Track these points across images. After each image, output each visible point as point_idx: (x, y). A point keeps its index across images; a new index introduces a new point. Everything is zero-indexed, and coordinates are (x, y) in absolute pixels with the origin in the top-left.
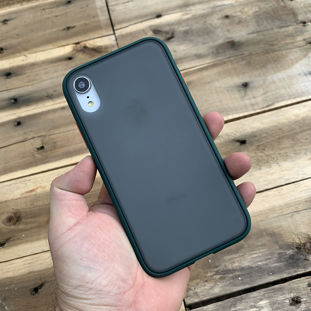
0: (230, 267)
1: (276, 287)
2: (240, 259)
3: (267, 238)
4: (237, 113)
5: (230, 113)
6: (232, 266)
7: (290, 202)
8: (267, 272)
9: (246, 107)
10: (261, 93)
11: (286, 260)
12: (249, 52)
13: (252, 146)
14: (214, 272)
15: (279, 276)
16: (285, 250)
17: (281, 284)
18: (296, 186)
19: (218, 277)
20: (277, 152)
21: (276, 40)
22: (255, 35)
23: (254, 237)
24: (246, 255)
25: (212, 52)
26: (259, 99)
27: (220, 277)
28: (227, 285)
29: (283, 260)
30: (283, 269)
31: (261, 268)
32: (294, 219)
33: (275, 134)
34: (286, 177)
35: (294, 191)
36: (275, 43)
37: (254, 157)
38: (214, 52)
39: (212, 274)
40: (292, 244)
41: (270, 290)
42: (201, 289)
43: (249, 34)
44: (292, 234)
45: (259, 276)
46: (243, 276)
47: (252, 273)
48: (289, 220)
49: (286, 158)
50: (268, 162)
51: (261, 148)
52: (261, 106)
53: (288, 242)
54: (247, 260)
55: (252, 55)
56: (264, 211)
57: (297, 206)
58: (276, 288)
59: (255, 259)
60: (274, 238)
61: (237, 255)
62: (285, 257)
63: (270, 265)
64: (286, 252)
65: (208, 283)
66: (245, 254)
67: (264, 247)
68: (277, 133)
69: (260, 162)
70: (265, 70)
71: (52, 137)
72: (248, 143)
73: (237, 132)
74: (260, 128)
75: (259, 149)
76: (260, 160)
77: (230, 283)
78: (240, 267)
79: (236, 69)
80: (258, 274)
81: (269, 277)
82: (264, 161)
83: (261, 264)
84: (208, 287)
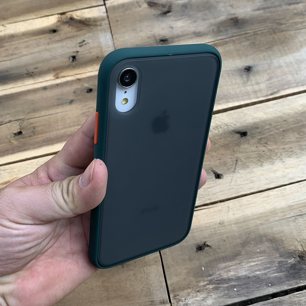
0: (226, 276)
1: (274, 300)
2: (236, 268)
3: (267, 244)
4: (238, 101)
5: (230, 100)
6: (227, 275)
7: (293, 204)
8: (266, 283)
9: (247, 95)
10: (266, 79)
11: (287, 270)
12: (254, 31)
13: (254, 139)
14: (207, 281)
15: (278, 288)
16: (287, 258)
17: (281, 298)
18: (301, 186)
19: (211, 287)
20: (281, 147)
21: (284, 18)
22: (261, 11)
23: (252, 242)
24: (243, 263)
25: (213, 30)
26: (263, 86)
27: (214, 287)
28: (221, 296)
29: (283, 269)
30: (283, 280)
31: (259, 278)
32: (297, 223)
33: (279, 126)
34: (291, 176)
35: (298, 192)
36: (283, 22)
37: (256, 151)
38: (215, 30)
39: (205, 283)
40: (294, 252)
41: (268, 303)
42: (192, 300)
43: (255, 10)
44: (294, 240)
45: (257, 287)
46: (239, 287)
47: (249, 283)
48: (292, 224)
49: (290, 153)
50: (270, 158)
51: (264, 141)
52: (265, 93)
53: (290, 250)
54: (244, 268)
55: (257, 34)
56: (265, 213)
57: (300, 209)
58: (275, 301)
59: (253, 267)
60: (274, 245)
61: (234, 262)
62: (285, 266)
63: (269, 276)
64: (287, 261)
65: (201, 294)
66: (242, 261)
67: (263, 254)
68: (282, 125)
69: (262, 157)
70: (270, 53)
71: (32, 121)
72: (250, 135)
73: (237, 123)
74: (263, 119)
75: (262, 143)
76: (262, 155)
77: (224, 294)
78: (236, 276)
79: (239, 50)
80: (256, 285)
81: (268, 289)
82: (266, 157)
83: (260, 273)
84: (200, 298)
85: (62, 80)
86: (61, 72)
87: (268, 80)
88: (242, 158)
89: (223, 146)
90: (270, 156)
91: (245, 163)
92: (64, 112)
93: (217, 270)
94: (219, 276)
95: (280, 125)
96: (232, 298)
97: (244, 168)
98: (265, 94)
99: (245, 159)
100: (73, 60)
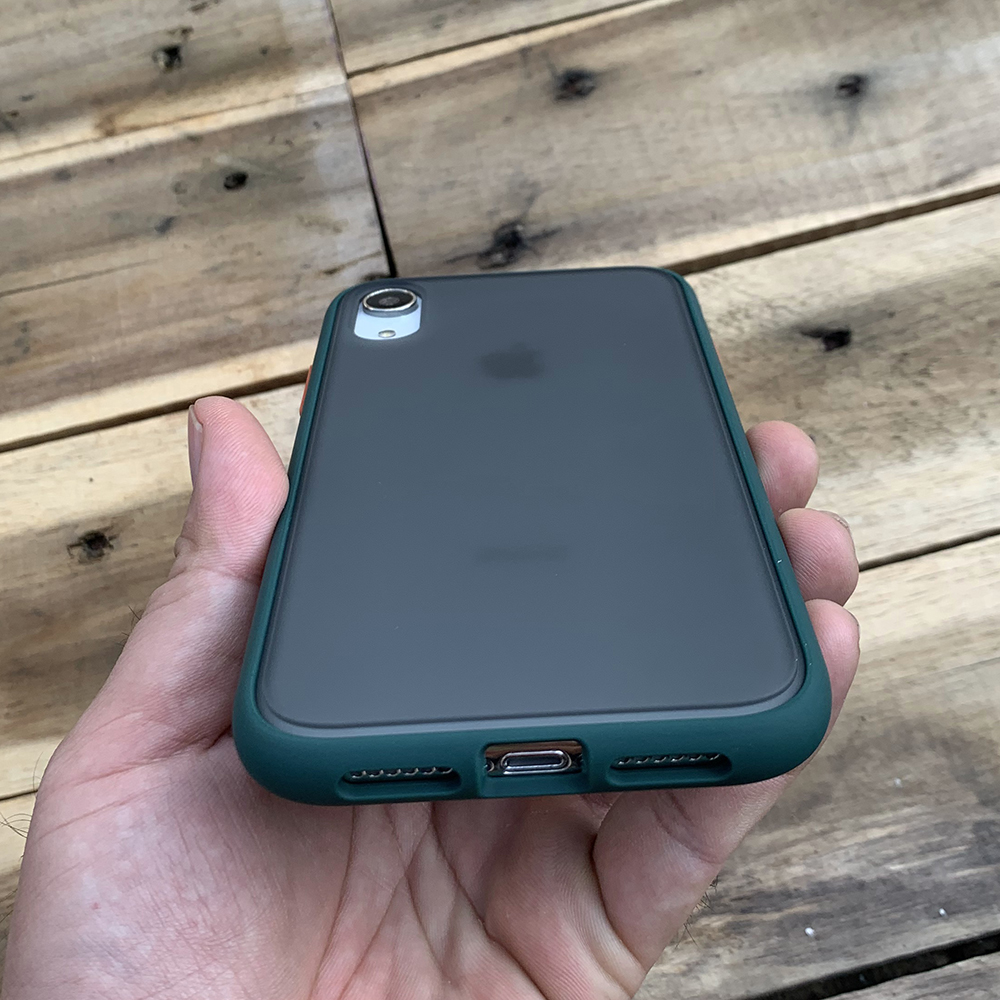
0: (772, 883)
1: (960, 968)
2: (812, 849)
3: (931, 758)
4: (814, 211)
5: (784, 209)
6: (777, 878)
8: (927, 905)
9: (852, 186)
10: (921, 124)
13: (877, 357)
15: (974, 921)
17: (984, 959)
19: (716, 922)
20: (984, 386)
23: (873, 751)
24: (840, 829)
26: (910, 151)
27: (729, 923)
28: (755, 958)
29: (993, 853)
30: (992, 893)
31: (900, 888)
33: (975, 307)
37: (882, 405)
41: (936, 981)
45: (893, 923)
46: (825, 921)
47: (864, 908)
50: (940, 427)
51: (915, 365)
52: (918, 181)
54: (843, 851)
56: (922, 639)
58: (961, 972)
59: (878, 846)
60: (958, 761)
61: (803, 830)
63: (939, 876)
65: (677, 950)
66: (835, 825)
67: (918, 797)
68: (985, 302)
69: (909, 427)
70: (939, 22)
71: (14, 300)
72: (861, 344)
73: (812, 296)
74: (910, 281)
75: (907, 370)
76: (906, 420)
77: (766, 950)
78: (813, 880)
79: (815, 15)
80: (888, 913)
81: (934, 927)
82: (924, 424)
83: (904, 870)
84: (674, 965)
85: (127, 142)
86: (124, 111)
87: (929, 128)
88: (831, 431)
89: (760, 388)
90: (939, 423)
91: (844, 450)
92: (138, 264)
93: (737, 860)
94: (745, 881)
95: (978, 301)
96: (796, 965)
97: (837, 469)
98: (920, 183)
99: (844, 433)
100: (169, 65)
